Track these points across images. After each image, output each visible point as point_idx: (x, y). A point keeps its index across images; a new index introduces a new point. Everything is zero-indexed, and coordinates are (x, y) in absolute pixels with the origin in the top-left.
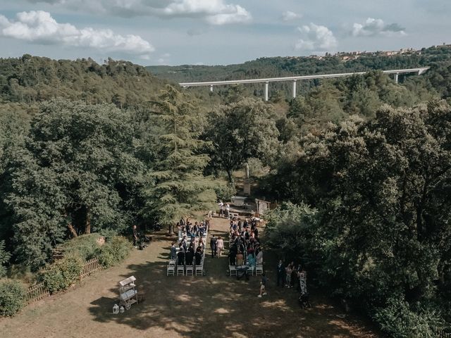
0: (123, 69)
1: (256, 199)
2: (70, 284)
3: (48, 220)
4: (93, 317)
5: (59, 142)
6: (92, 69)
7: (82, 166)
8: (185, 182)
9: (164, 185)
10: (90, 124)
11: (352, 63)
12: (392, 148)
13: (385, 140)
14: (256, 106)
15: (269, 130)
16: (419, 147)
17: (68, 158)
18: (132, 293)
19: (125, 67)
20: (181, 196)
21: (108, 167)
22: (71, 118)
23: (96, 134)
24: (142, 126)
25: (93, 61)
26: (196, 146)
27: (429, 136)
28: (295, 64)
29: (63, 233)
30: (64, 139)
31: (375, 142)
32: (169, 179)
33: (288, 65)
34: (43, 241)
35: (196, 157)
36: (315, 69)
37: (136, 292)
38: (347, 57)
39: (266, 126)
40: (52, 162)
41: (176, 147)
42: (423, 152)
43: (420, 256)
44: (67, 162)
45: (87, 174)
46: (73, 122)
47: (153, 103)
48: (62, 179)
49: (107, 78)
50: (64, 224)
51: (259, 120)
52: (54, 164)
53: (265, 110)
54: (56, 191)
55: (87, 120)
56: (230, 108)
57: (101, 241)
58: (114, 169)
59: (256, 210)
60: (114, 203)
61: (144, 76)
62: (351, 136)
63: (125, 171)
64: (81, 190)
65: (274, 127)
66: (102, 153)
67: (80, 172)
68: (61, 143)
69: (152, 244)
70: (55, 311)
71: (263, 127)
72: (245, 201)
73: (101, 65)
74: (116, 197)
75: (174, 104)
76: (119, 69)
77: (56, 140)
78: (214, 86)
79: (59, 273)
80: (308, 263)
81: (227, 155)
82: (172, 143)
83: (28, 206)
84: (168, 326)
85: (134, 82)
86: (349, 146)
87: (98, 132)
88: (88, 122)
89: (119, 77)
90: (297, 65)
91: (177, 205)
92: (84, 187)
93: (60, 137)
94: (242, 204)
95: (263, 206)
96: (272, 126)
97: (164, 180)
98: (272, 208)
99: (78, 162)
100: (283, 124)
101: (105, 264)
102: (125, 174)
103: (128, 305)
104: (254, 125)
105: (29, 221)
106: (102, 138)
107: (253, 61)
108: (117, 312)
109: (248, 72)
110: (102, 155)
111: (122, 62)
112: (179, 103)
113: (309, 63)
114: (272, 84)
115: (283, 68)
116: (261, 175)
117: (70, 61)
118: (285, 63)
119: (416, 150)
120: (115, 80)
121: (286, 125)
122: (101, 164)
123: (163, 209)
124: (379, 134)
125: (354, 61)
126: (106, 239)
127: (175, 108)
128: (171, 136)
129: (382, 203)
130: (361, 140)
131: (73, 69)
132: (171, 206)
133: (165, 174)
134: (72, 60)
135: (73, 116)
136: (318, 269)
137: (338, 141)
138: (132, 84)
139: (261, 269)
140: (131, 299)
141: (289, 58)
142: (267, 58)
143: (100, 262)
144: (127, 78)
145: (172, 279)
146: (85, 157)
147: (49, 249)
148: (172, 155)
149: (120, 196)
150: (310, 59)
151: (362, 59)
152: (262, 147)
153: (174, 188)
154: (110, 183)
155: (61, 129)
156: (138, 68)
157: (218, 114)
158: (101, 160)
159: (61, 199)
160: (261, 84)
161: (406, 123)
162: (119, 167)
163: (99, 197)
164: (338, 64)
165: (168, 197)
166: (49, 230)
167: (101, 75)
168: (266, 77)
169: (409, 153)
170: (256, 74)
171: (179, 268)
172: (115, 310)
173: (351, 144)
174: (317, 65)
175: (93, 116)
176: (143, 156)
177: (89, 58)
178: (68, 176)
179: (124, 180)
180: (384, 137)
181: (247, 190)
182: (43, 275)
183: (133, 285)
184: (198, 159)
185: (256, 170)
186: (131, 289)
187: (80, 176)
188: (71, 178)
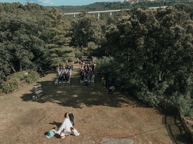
0: (34, 7)
1: (92, 57)
2: (14, 90)
3: (3, 65)
4: (22, 100)
5: (5, 32)
6: (20, 7)
7: (16, 42)
8: (61, 49)
9: (52, 50)
10: (18, 24)
11: (136, 4)
12: (141, 25)
13: (139, 22)
14: (91, 18)
15: (97, 28)
16: (151, 24)
17: (10, 39)
18: (40, 91)
19: (35, 6)
20: (60, 54)
21: (28, 42)
22: (10, 21)
23: (22, 28)
24: (43, 27)
25: (20, 3)
26: (65, 33)
27: (156, 20)
28: (111, 5)
29: (10, 71)
30: (8, 30)
31: (135, 23)
32: (55, 47)
33: (108, 5)
34: (1, 74)
35: (66, 38)
36: (120, 7)
37: (42, 91)
38: (133, 2)
39: (96, 27)
40: (3, 41)
41: (57, 33)
42: (153, 26)
43: (153, 69)
44: (9, 41)
45: (19, 46)
46: (11, 23)
47: (46, 15)
48: (8, 48)
49: (27, 11)
50: (10, 67)
51: (93, 24)
52: (4, 41)
53: (95, 20)
54: (6, 53)
55: (17, 22)
56: (80, 19)
57: (26, 74)
58: (31, 43)
59: (92, 61)
60: (31, 57)
61: (44, 10)
62: (126, 21)
63: (35, 44)
64: (16, 52)
65: (100, 27)
66: (25, 36)
67: (16, 45)
68: (7, 32)
69: (49, 75)
70: (8, 99)
71: (95, 27)
72: (88, 58)
73: (24, 5)
74: (32, 55)
75: (55, 15)
76: (32, 7)
78: (76, 15)
79: (9, 85)
81: (80, 40)
82: (55, 32)
84: (53, 101)
85: (40, 13)
86: (124, 25)
87: (23, 27)
88: (18, 23)
89: (33, 11)
90: (112, 5)
91: (58, 58)
92: (18, 51)
93: (6, 29)
94: (86, 59)
95: (95, 59)
96: (99, 27)
97: (52, 47)
98: (98, 59)
99: (14, 40)
100: (104, 27)
101: (29, 82)
102: (35, 46)
103: (39, 96)
104: (91, 26)
106: (24, 30)
107: (93, 4)
108: (34, 99)
109: (91, 8)
110: (25, 37)
111: (33, 4)
112: (57, 15)
113: (117, 4)
114: (101, 14)
115: (106, 7)
116: (95, 48)
117: (9, 3)
118: (106, 5)
119: (151, 26)
120: (31, 12)
121: (105, 28)
122: (24, 41)
123: (53, 59)
124: (137, 20)
125: (137, 4)
126: (29, 73)
127: (56, 17)
128: (55, 29)
129: (138, 48)
130: (129, 22)
131: (11, 7)
132: (56, 58)
133: (53, 45)
134: (11, 3)
135: (11, 20)
136: (115, 79)
137: (120, 23)
138: (38, 14)
139: (93, 82)
140: (40, 94)
141: (108, 2)
142: (99, 3)
143: (27, 81)
144: (36, 11)
145: (57, 87)
146: (17, 38)
147: (4, 78)
148: (55, 37)
149: (34, 55)
150: (118, 3)
151: (140, 3)
152: (94, 35)
153: (57, 51)
154: (29, 49)
155: (6, 26)
156: (41, 7)
157: (76, 22)
158: (25, 39)
159: (8, 56)
160: (96, 14)
161: (147, 15)
162: (33, 42)
163: (24, 55)
164: (130, 5)
165: (54, 55)
166: (4, 70)
167: (24, 10)
168: (99, 11)
169: (148, 27)
170: (94, 9)
171: (60, 83)
172: (33, 98)
173: (126, 24)
174: (121, 5)
175: (19, 20)
176: (43, 38)
177: (19, 2)
179: (35, 48)
180: (138, 21)
181: (89, 54)
182: (2, 86)
183: (40, 88)
184: (67, 39)
185: (93, 46)
186: (40, 90)
187: (15, 46)
188: (12, 47)
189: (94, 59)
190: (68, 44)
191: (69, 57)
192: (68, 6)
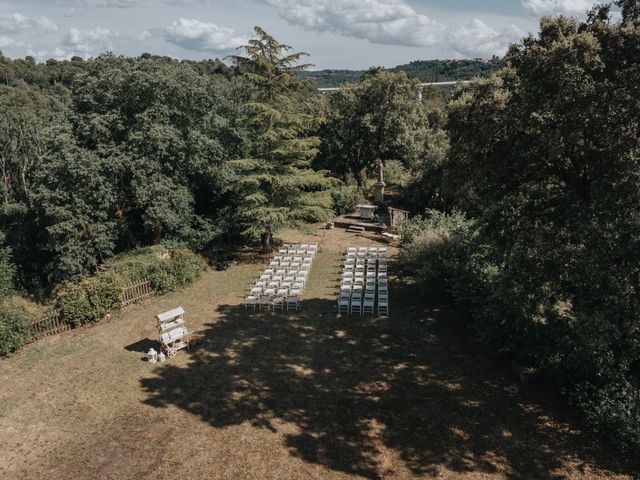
1: (390, 208)
2: (102, 314)
3: (90, 223)
5: (108, 115)
7: (136, 149)
8: (283, 176)
9: (250, 179)
10: (146, 87)
14: (395, 80)
17: (119, 137)
18: (178, 333)
22: (123, 80)
23: (157, 103)
26: (300, 122)
28: (455, 68)
29: (112, 243)
30: (114, 110)
32: (260, 170)
33: (447, 69)
34: (85, 252)
35: (300, 140)
37: (185, 331)
39: (410, 111)
40: (97, 143)
41: (272, 124)
44: (117, 143)
45: (143, 161)
48: (107, 166)
52: (99, 146)
53: (408, 86)
54: (99, 183)
55: (143, 82)
57: (164, 256)
58: (183, 154)
59: (389, 224)
63: (197, 157)
64: (133, 182)
65: (422, 113)
66: (165, 130)
67: (134, 158)
68: (111, 116)
72: (376, 212)
77: (104, 113)
79: (83, 296)
80: (460, 299)
82: (263, 117)
83: (62, 203)
88: (145, 84)
90: (458, 69)
91: (270, 209)
92: (137, 178)
94: (371, 215)
95: (398, 217)
96: (418, 110)
99: (132, 142)
101: (160, 288)
102: (197, 162)
103: (172, 352)
104: (393, 108)
105: (62, 224)
108: (154, 361)
110: (164, 133)
113: (472, 67)
115: (441, 73)
118: (443, 67)
122: (162, 146)
126: (173, 254)
133: (254, 163)
135: (124, 77)
139: (386, 304)
140: (178, 342)
141: (449, 61)
142: (422, 62)
143: (153, 285)
146: (140, 136)
148: (265, 135)
150: (474, 63)
152: (402, 138)
153: (265, 184)
154: (175, 175)
155: (109, 95)
158: (163, 141)
162: (190, 152)
163: (158, 193)
165: (256, 196)
172: (150, 357)
174: (482, 68)
177: (217, 59)
178: (116, 163)
179: (196, 169)
181: (380, 197)
182: (60, 298)
183: (180, 321)
184: (303, 142)
185: (396, 175)
186: (180, 326)
187: (133, 163)
188: (120, 164)
189: (396, 217)
190: (307, 163)
191: (308, 208)
192: (341, 71)
